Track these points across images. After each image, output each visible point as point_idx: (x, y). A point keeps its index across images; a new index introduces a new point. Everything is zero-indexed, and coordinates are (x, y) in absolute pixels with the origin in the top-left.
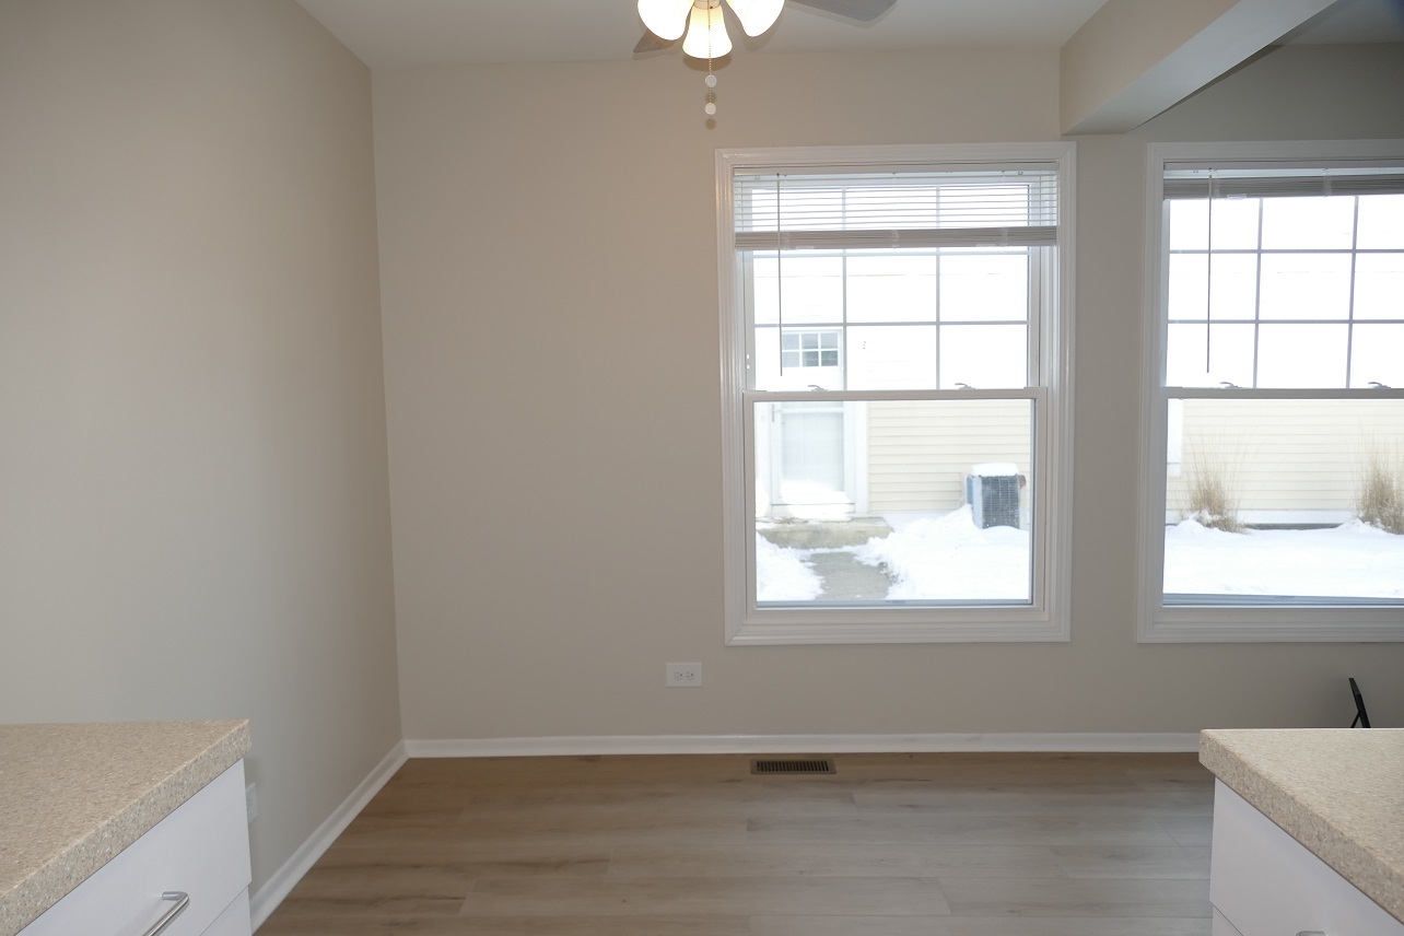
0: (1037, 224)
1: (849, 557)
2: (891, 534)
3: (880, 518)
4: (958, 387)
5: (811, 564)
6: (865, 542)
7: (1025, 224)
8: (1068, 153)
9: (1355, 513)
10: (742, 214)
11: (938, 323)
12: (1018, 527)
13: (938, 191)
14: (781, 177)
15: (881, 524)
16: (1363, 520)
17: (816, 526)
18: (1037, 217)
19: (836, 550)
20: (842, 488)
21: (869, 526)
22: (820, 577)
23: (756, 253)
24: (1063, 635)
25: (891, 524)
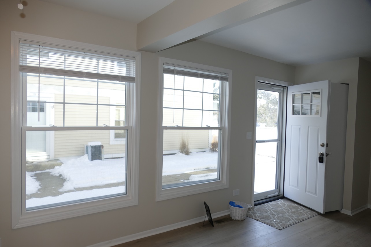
0: (129, 76)
1: (48, 173)
2: (63, 165)
3: (58, 160)
4: (104, 126)
5: (35, 177)
6: (54, 168)
7: (125, 75)
8: (139, 55)
9: (179, 151)
10: (23, 58)
11: (97, 105)
12: (101, 160)
13: (98, 61)
14: (41, 47)
15: (59, 162)
16: (181, 152)
17: (36, 164)
18: (129, 74)
19: (44, 171)
20: (45, 151)
21: (55, 162)
22: (39, 182)
23: (28, 74)
24: (136, 203)
25: (62, 161)
